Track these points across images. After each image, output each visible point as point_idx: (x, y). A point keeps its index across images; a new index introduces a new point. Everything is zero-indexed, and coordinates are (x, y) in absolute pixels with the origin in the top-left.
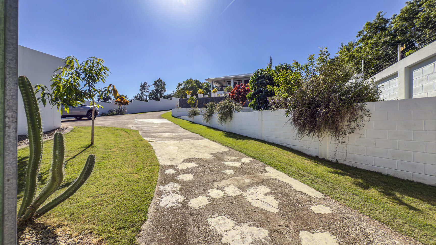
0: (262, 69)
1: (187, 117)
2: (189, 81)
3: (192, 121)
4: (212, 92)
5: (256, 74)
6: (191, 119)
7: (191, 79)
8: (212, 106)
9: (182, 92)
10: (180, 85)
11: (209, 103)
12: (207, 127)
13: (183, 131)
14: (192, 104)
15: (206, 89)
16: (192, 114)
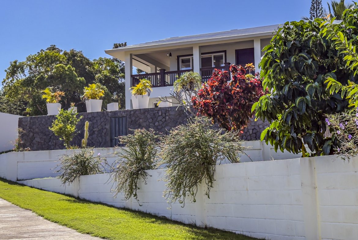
0: (298, 21)
1: (56, 182)
2: (47, 56)
3: (76, 195)
4: (134, 92)
5: (280, 39)
6: (71, 187)
7: (53, 48)
8: (142, 143)
9: (25, 93)
10: (15, 69)
11: (132, 133)
12: (129, 213)
13: (55, 230)
14: (68, 135)
15: (106, 81)
16: (75, 171)
